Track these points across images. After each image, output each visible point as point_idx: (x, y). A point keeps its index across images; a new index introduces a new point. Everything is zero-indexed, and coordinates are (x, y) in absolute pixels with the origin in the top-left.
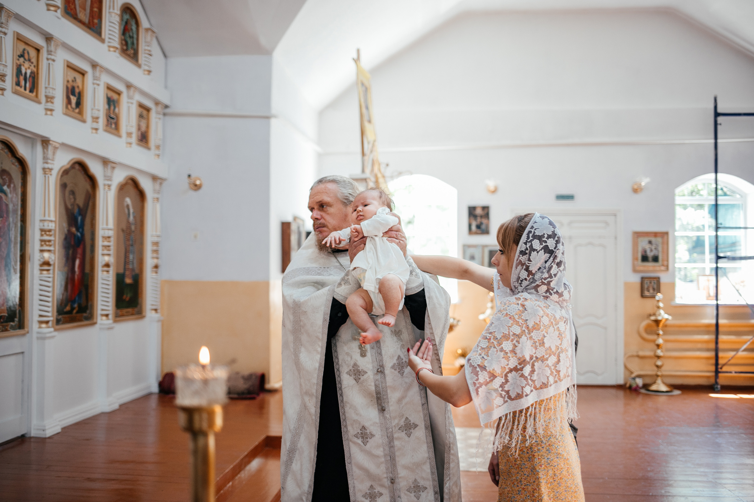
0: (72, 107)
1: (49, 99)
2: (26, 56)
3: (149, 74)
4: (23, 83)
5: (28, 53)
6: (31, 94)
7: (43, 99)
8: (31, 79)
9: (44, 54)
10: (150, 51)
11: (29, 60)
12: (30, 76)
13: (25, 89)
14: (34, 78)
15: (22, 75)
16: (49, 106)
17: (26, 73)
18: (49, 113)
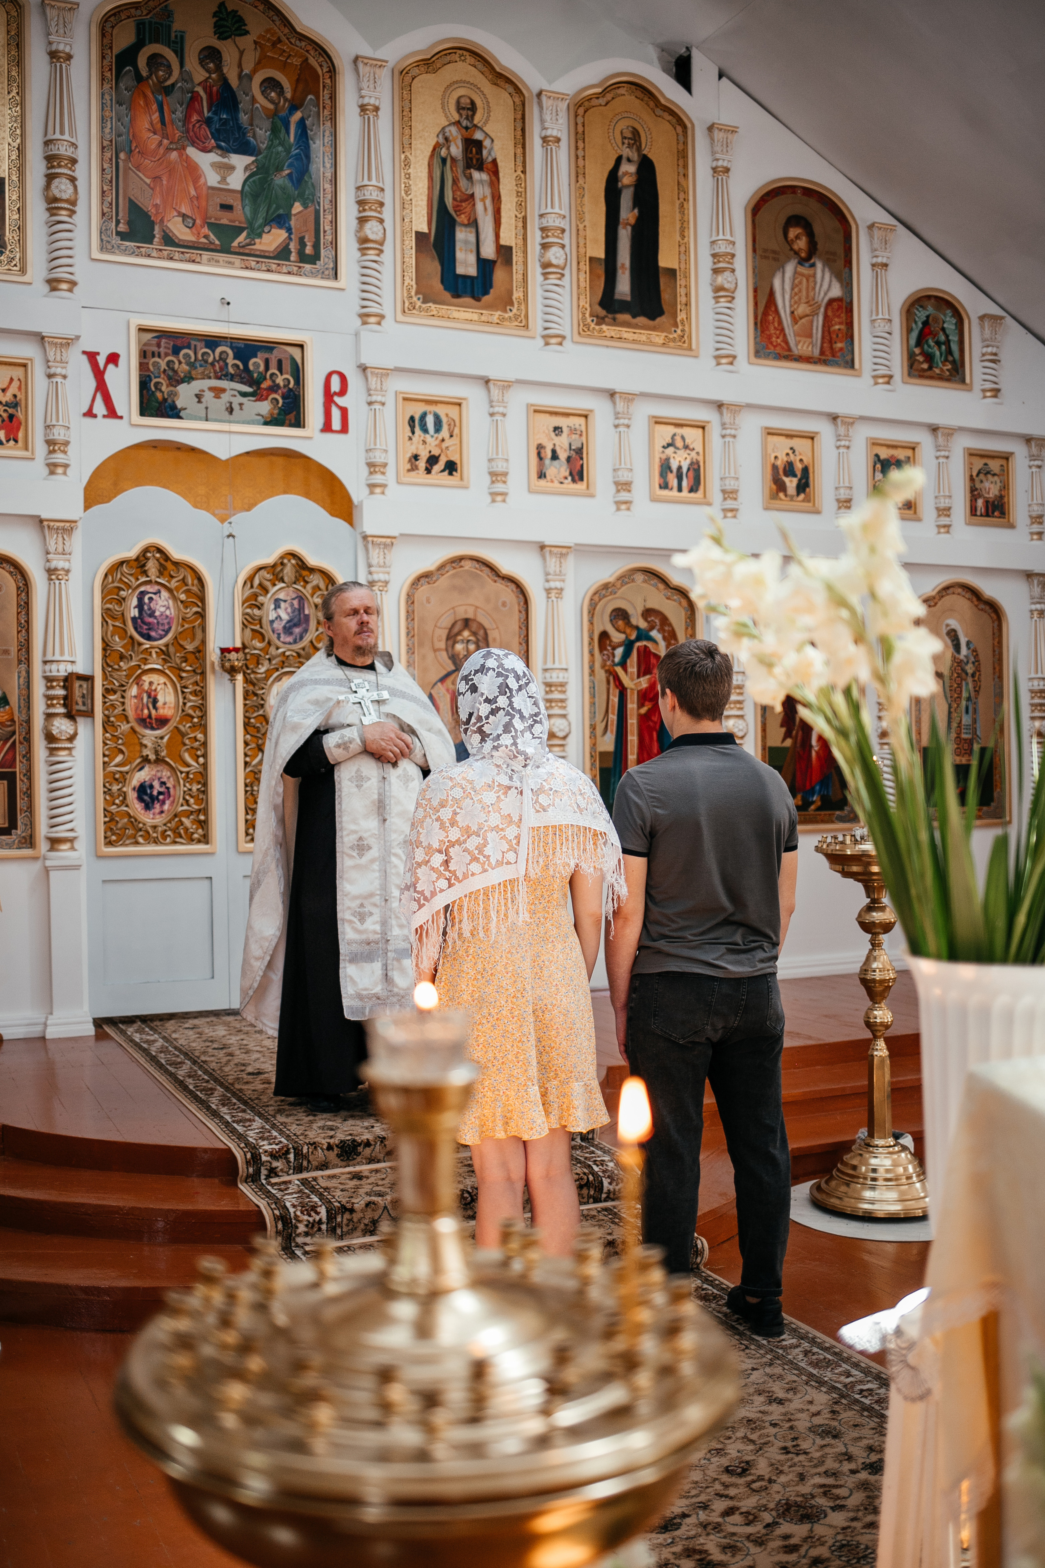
0: (786, 495)
1: (729, 494)
2: (679, 443)
3: (995, 396)
4: (674, 482)
5: (683, 438)
6: (692, 495)
7: (716, 496)
8: (691, 474)
9: (715, 431)
10: (995, 354)
11: (686, 447)
12: (689, 470)
13: (680, 489)
14: (697, 471)
15: (671, 472)
16: (730, 504)
17: (680, 468)
18: (729, 514)
